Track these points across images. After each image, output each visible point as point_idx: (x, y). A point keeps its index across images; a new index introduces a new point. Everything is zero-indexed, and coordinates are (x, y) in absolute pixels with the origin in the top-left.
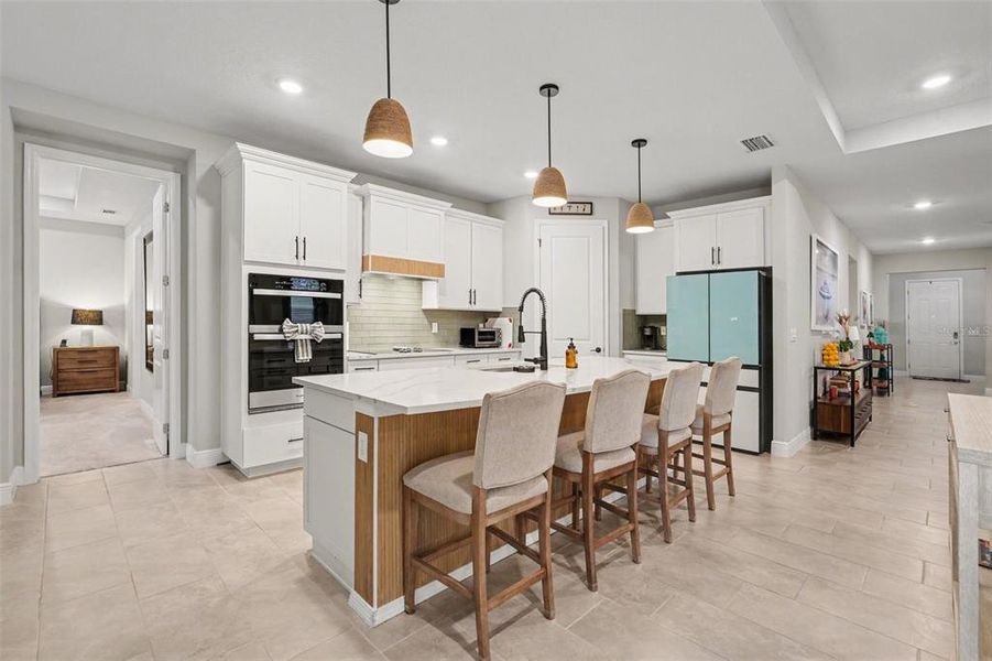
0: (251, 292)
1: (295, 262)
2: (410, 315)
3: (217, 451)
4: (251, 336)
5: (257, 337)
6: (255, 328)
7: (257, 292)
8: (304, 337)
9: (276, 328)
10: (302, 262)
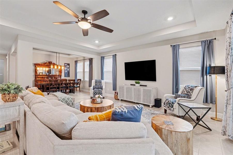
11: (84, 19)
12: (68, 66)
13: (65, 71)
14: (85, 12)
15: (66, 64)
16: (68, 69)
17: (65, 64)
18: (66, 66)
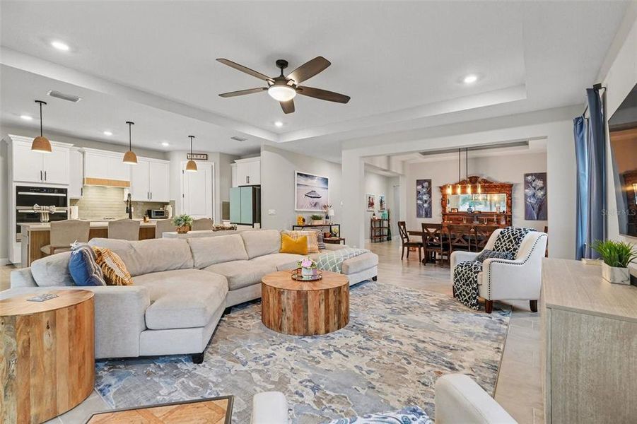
0: (17, 193)
1: (41, 181)
2: (117, 203)
3: (7, 259)
4: (17, 211)
5: (19, 211)
6: (19, 208)
7: (19, 193)
8: (45, 211)
9: (31, 207)
10: (44, 181)
11: (281, 80)
12: (539, 183)
13: (526, 200)
14: (282, 64)
15: (529, 178)
16: (540, 194)
17: (527, 175)
18: (531, 183)
